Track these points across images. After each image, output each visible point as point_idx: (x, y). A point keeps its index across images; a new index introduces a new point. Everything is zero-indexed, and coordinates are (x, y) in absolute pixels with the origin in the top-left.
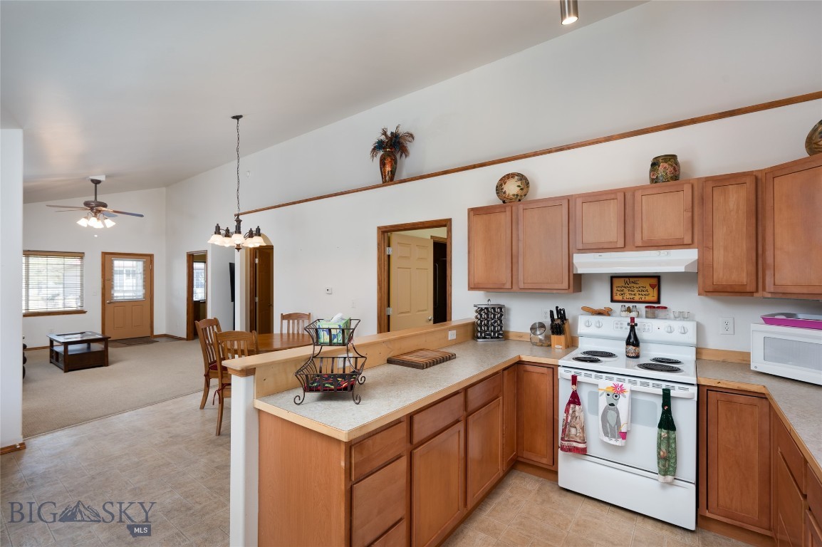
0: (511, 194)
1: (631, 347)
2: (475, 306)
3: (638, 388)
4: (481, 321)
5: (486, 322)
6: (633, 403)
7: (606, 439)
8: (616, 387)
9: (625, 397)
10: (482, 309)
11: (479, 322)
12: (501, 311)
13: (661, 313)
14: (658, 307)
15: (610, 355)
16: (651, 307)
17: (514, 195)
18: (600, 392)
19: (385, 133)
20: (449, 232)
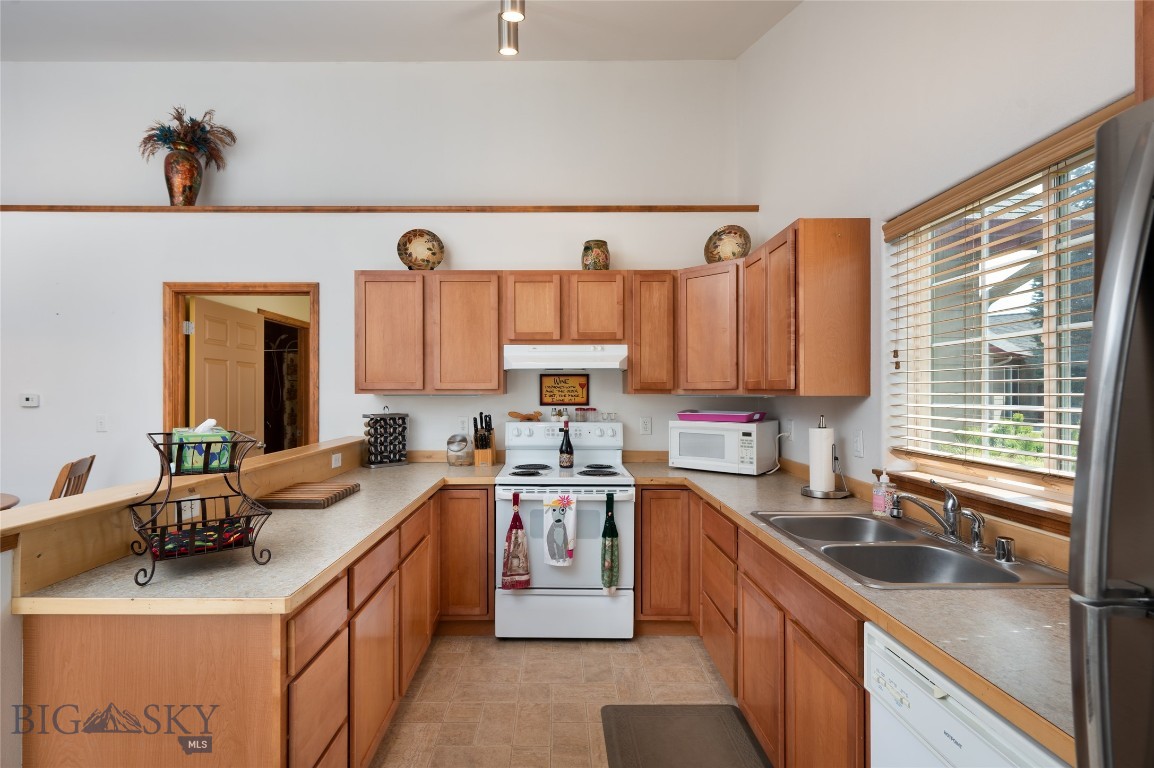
0: (420, 258)
1: (565, 456)
2: (365, 416)
3: (583, 496)
4: (376, 439)
5: (382, 439)
6: (579, 514)
7: (554, 563)
8: (563, 499)
9: (570, 509)
10: (377, 421)
11: (373, 439)
12: (404, 422)
13: (590, 414)
14: (588, 409)
15: (545, 467)
16: (581, 409)
17: (423, 260)
18: (545, 508)
19: (179, 117)
20: (316, 302)
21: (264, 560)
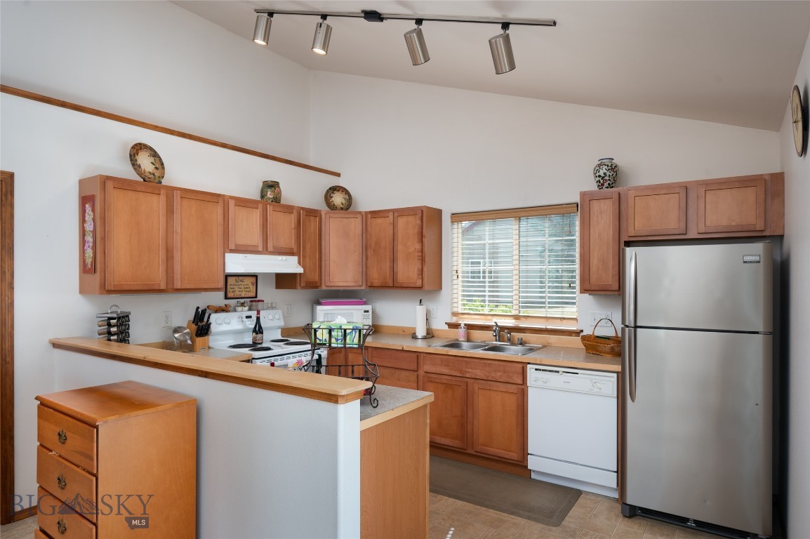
0: (148, 171)
8: (299, 362)
13: (259, 304)
14: (257, 301)
16: (254, 301)
17: (151, 174)
21: (375, 405)
